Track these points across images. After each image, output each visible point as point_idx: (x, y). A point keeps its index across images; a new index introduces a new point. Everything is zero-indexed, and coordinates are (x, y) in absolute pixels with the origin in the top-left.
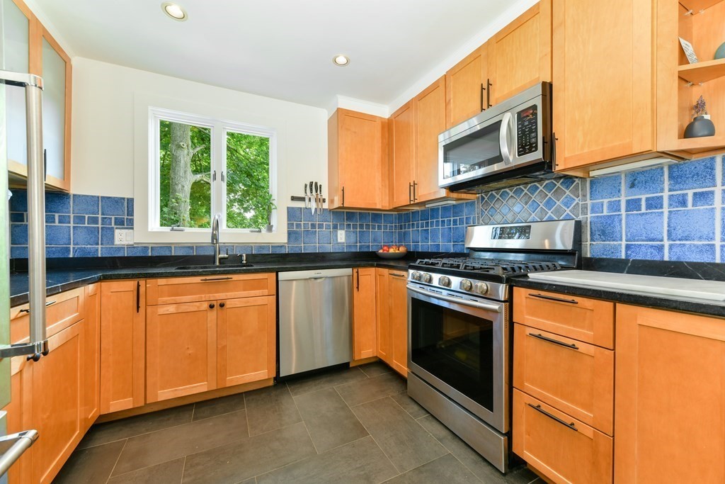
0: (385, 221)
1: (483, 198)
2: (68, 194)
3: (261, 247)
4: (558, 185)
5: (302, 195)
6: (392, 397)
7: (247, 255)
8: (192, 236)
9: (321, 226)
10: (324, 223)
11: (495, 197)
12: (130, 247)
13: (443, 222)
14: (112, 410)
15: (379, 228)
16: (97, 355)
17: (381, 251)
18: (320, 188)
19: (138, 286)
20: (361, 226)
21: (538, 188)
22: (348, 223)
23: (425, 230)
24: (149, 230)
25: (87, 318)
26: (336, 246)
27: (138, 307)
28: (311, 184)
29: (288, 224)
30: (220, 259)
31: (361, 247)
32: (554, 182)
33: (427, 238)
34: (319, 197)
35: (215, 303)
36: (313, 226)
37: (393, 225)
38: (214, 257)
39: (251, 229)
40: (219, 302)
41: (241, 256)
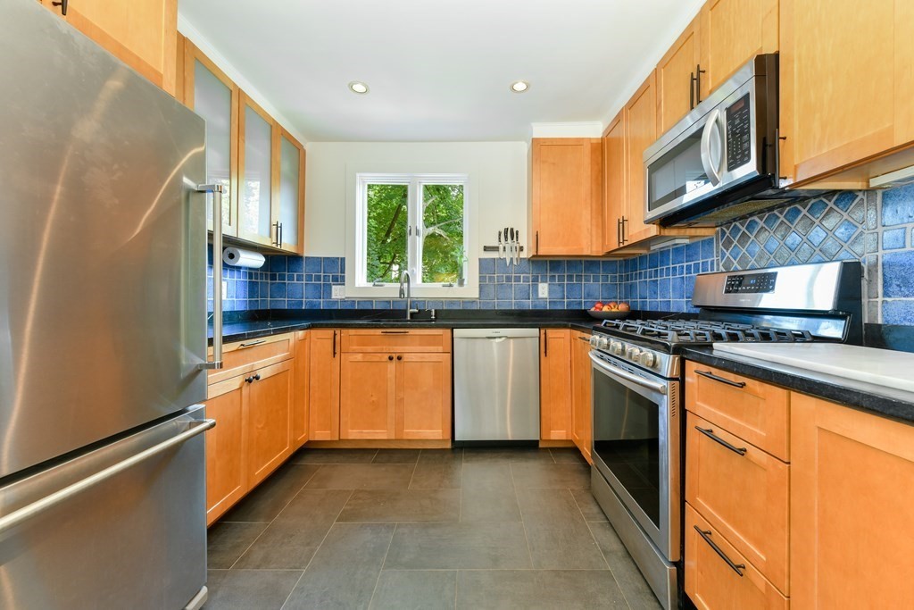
0: (604, 270)
1: (724, 233)
2: (302, 257)
3: (452, 301)
4: (831, 204)
5: (495, 243)
6: (572, 490)
7: (436, 311)
8: (388, 291)
9: (518, 279)
10: (522, 276)
11: (740, 230)
12: (343, 301)
13: (674, 269)
14: (317, 438)
15: (596, 280)
16: (306, 390)
17: (593, 309)
18: (517, 234)
19: (335, 335)
20: (570, 278)
21: (799, 211)
22: (553, 274)
23: (654, 281)
24: (357, 286)
25: (296, 357)
26: (537, 302)
27: (335, 353)
28: (506, 230)
29: (480, 277)
30: (412, 314)
31: (569, 304)
32: (824, 200)
33: (655, 293)
34: (515, 244)
35: (394, 355)
36: (509, 279)
37: (618, 275)
38: (405, 311)
39: (443, 283)
40: (398, 355)
41: (430, 311)
